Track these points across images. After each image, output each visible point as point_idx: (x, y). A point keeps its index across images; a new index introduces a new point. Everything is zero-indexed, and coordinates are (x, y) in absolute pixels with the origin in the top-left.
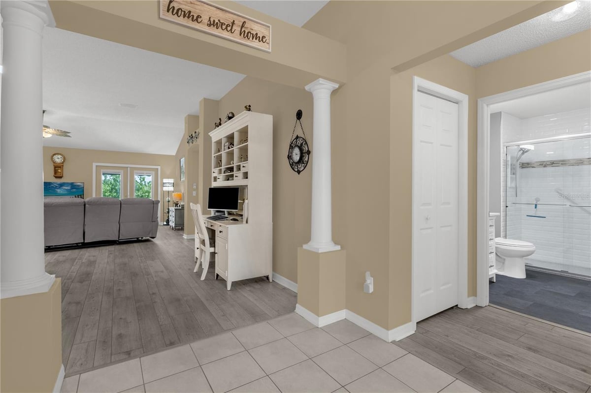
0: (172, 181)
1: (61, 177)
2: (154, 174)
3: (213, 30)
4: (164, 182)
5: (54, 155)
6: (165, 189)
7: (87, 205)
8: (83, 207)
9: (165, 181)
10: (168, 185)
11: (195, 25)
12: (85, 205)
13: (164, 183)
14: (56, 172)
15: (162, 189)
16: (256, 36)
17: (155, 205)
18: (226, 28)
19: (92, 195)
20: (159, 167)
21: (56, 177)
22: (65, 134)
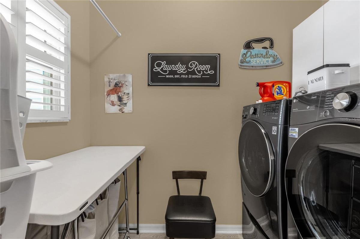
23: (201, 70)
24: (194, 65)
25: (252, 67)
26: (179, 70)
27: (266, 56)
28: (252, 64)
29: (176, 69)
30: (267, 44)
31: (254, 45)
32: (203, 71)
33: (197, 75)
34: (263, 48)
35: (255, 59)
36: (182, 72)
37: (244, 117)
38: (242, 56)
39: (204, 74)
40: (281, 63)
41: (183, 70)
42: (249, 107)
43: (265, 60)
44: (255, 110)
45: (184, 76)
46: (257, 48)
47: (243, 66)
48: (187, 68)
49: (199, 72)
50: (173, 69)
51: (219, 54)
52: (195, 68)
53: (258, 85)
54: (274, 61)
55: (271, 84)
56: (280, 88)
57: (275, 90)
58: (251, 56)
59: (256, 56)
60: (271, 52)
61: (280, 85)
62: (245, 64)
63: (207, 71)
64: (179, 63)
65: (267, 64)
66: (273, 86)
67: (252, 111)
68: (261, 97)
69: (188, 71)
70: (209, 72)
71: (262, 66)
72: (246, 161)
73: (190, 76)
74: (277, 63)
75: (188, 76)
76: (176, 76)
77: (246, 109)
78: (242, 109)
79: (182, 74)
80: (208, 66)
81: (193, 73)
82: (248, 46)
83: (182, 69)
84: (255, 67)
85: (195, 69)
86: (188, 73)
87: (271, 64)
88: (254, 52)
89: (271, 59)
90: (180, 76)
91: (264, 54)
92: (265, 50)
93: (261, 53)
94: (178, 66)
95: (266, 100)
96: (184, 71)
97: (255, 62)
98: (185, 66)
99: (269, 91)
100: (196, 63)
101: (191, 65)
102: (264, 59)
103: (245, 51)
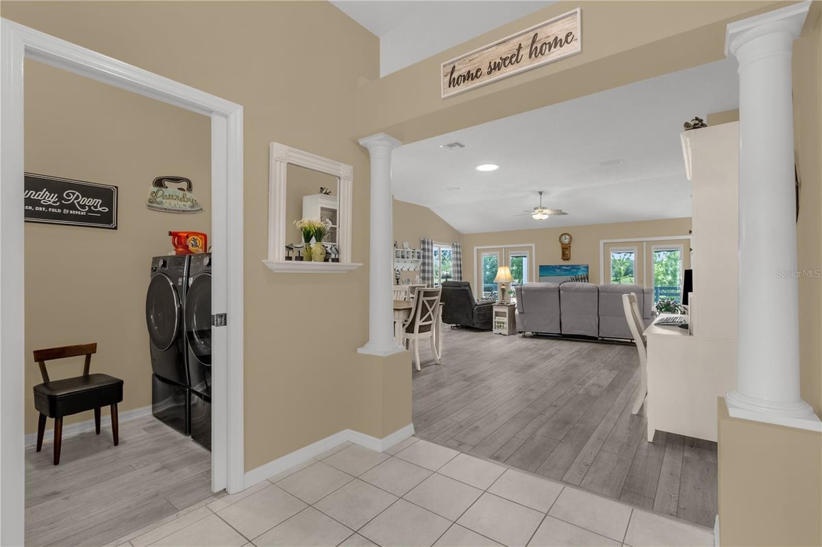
1: (568, 259)
2: (683, 247)
3: (497, 75)
5: (562, 235)
7: (561, 292)
8: (558, 293)
11: (477, 83)
12: (559, 291)
14: (564, 254)
16: (557, 42)
17: (645, 295)
18: (510, 62)
19: (601, 280)
21: (564, 260)
22: (560, 213)
23: (85, 205)
24: (73, 197)
25: (165, 209)
26: (44, 199)
27: (183, 199)
28: (165, 206)
29: (39, 198)
30: (184, 185)
31: (167, 183)
32: (89, 206)
33: (79, 210)
34: (179, 189)
35: (168, 201)
36: (50, 203)
37: (154, 270)
38: (152, 194)
39: (90, 211)
40: (201, 209)
41: (52, 200)
42: (159, 258)
43: (181, 204)
44: (165, 263)
45: (54, 210)
46: (172, 188)
47: (153, 207)
48: (60, 198)
49: (83, 207)
50: (32, 197)
51: (116, 187)
52: (75, 199)
53: (171, 234)
54: (192, 207)
55: (185, 235)
56: (195, 240)
57: (190, 242)
58: (163, 196)
59: (170, 197)
60: (188, 195)
61: (196, 237)
62: (154, 205)
63: (96, 207)
64: (45, 190)
65: (184, 208)
66: (187, 237)
67: (161, 263)
68: (174, 248)
69: (61, 203)
70: (100, 209)
71: (179, 211)
72: (155, 318)
73: (66, 211)
74: (195, 209)
75: (62, 211)
76: (37, 208)
77: (156, 260)
78: (151, 260)
79: (50, 206)
80: (98, 201)
81: (72, 207)
82: (159, 183)
83: (50, 199)
84: (169, 210)
85: (75, 201)
86: (62, 207)
87: (189, 209)
88: (167, 192)
89: (189, 203)
90: (47, 208)
91: (181, 196)
92: (182, 192)
93: (177, 195)
94: (42, 193)
95: (180, 251)
96: (54, 202)
97: (167, 204)
98: (56, 195)
99: (183, 241)
100: (77, 193)
101: (68, 195)
102: (179, 203)
103: (155, 189)
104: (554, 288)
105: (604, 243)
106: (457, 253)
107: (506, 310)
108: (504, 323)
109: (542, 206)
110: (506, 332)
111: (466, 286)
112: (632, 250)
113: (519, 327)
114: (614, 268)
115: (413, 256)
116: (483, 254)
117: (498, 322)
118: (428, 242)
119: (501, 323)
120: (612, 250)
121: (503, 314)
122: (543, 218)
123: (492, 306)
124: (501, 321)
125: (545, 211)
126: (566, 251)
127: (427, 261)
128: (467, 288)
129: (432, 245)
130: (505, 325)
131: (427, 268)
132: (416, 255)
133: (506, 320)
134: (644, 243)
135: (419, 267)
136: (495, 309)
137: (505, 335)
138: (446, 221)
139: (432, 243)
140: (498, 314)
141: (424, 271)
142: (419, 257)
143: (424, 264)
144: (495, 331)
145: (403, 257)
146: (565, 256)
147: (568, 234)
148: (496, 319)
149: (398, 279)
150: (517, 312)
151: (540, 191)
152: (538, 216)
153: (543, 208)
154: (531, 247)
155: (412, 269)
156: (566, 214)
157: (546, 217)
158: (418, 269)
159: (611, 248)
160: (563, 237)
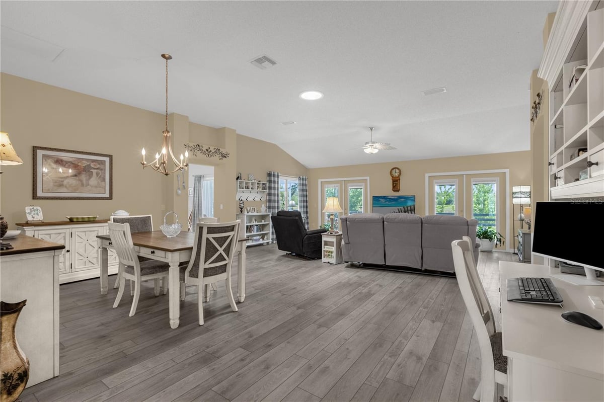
0: (527, 189)
1: (398, 190)
2: (499, 180)
4: (514, 191)
5: (393, 169)
6: (515, 201)
7: (385, 222)
9: (515, 189)
10: (520, 195)
12: (383, 222)
13: (513, 193)
14: (394, 187)
15: (511, 201)
17: (470, 227)
20: (507, 171)
21: (394, 191)
104: (378, 219)
105: (429, 176)
106: (303, 185)
107: (334, 240)
108: (332, 252)
109: (373, 141)
110: (333, 261)
111: (296, 216)
112: (452, 182)
113: (345, 258)
114: (437, 198)
115: (258, 187)
116: (326, 185)
117: (327, 251)
118: (274, 175)
119: (329, 252)
120: (436, 183)
121: (331, 244)
122: (374, 153)
123: (321, 236)
124: (329, 249)
125: (375, 145)
126: (396, 184)
127: (272, 191)
128: (297, 218)
129: (278, 177)
130: (333, 254)
131: (272, 198)
132: (261, 186)
133: (333, 249)
134: (464, 176)
135: (265, 197)
136: (324, 239)
137: (332, 264)
138: (292, 156)
139: (278, 175)
140: (326, 243)
141: (270, 201)
142: (264, 188)
143: (270, 194)
144: (324, 260)
145: (247, 188)
146: (396, 187)
147: (398, 169)
148: (325, 248)
149: (241, 209)
150: (343, 242)
151: (371, 126)
152: (369, 150)
153: (374, 143)
154: (367, 180)
155: (257, 199)
156: (394, 148)
157: (376, 151)
158: (264, 199)
159: (434, 181)
160: (394, 171)
